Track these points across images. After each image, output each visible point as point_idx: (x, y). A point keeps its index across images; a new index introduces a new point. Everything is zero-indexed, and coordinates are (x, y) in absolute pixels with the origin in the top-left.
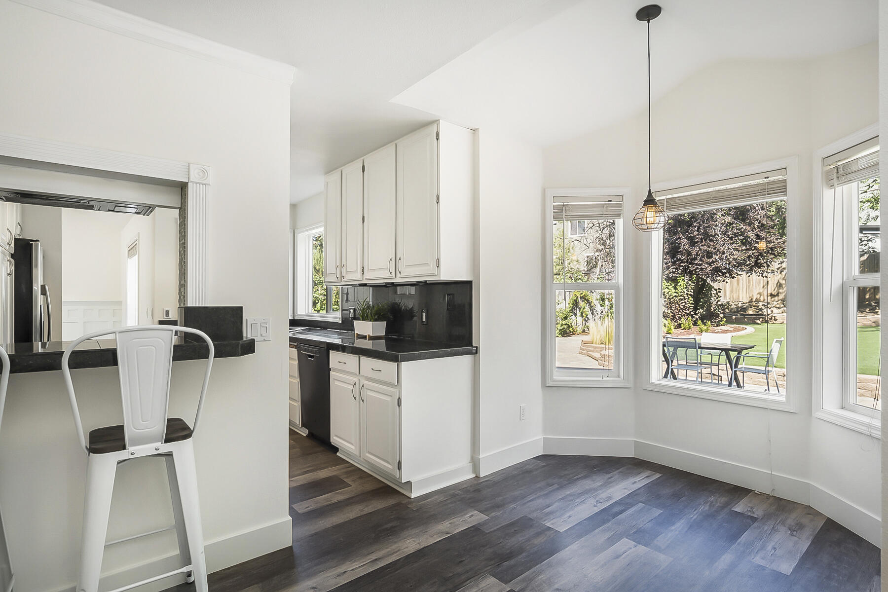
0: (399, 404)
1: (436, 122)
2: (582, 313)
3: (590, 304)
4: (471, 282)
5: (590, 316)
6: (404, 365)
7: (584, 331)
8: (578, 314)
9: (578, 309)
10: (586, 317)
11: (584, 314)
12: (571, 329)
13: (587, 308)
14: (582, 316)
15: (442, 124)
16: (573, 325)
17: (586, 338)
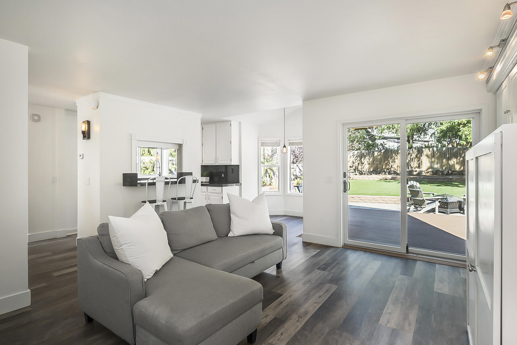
0: (222, 198)
1: (230, 121)
2: (269, 176)
3: (273, 172)
4: (239, 165)
5: (273, 177)
6: (224, 188)
7: (270, 184)
8: (268, 176)
9: (267, 174)
10: (271, 178)
11: (270, 176)
12: (264, 183)
13: (272, 173)
14: (269, 177)
15: (232, 121)
16: (265, 181)
17: (271, 187)
